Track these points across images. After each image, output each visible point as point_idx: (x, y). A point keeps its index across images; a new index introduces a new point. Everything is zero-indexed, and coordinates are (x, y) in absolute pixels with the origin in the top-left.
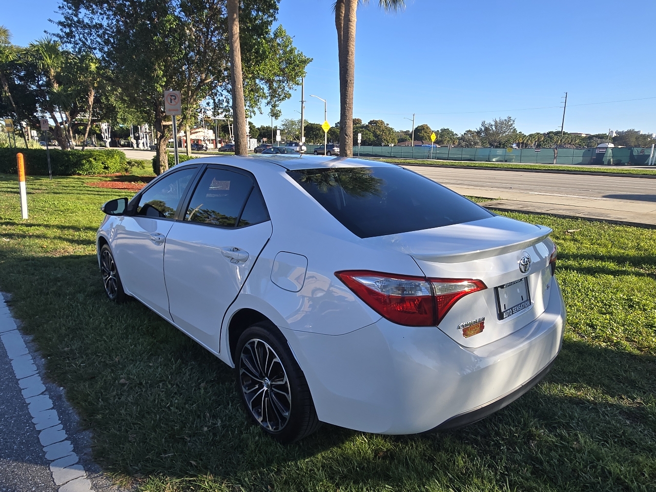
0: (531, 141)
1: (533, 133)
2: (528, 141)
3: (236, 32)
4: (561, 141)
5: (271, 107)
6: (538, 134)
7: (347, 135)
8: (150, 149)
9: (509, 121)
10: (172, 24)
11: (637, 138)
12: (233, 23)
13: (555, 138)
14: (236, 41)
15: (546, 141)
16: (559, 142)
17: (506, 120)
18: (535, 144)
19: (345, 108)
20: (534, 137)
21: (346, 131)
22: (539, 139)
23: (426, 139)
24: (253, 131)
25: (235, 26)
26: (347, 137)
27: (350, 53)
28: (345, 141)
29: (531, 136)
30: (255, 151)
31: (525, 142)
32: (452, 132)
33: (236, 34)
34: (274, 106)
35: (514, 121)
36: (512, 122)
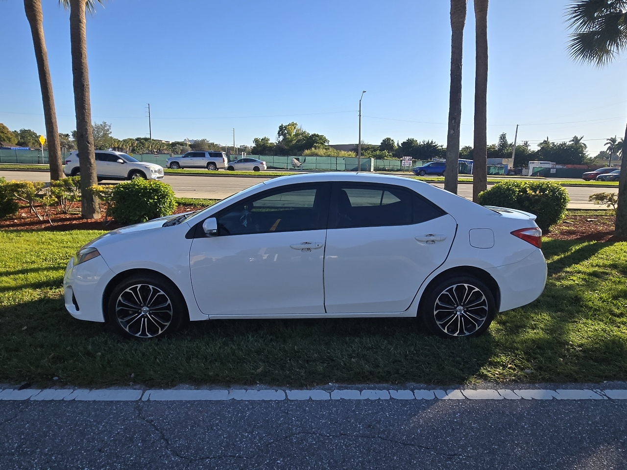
0: (126, 146)
1: (126, 138)
2: (122, 146)
4: (152, 146)
6: (131, 139)
7: (89, 143)
9: (105, 126)
11: (209, 146)
13: (147, 144)
15: (139, 147)
16: (151, 147)
17: (101, 125)
18: (130, 149)
20: (128, 143)
22: (132, 145)
23: (4, 140)
26: (89, 145)
28: (88, 150)
29: (124, 141)
31: (120, 146)
32: (34, 134)
35: (110, 126)
36: (108, 127)
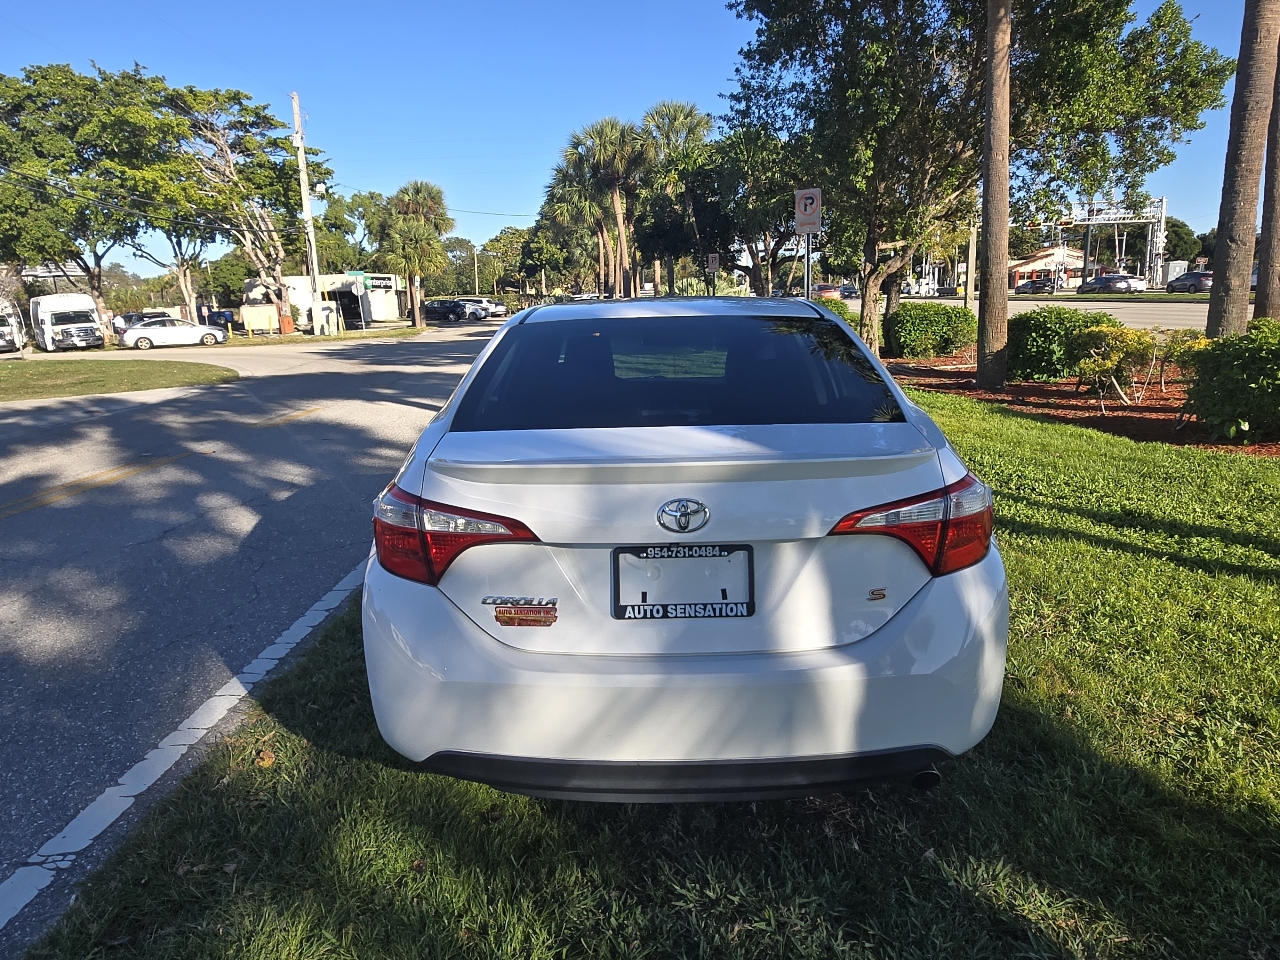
3: (1001, 47)
5: (1124, 190)
7: (1233, 240)
8: (937, 294)
10: (879, 59)
12: (995, 29)
14: (1000, 63)
19: (1235, 172)
21: (1232, 229)
24: (1186, 243)
25: (1001, 35)
26: (1234, 246)
27: (1263, 33)
30: (1170, 289)
33: (1002, 49)
34: (1133, 186)
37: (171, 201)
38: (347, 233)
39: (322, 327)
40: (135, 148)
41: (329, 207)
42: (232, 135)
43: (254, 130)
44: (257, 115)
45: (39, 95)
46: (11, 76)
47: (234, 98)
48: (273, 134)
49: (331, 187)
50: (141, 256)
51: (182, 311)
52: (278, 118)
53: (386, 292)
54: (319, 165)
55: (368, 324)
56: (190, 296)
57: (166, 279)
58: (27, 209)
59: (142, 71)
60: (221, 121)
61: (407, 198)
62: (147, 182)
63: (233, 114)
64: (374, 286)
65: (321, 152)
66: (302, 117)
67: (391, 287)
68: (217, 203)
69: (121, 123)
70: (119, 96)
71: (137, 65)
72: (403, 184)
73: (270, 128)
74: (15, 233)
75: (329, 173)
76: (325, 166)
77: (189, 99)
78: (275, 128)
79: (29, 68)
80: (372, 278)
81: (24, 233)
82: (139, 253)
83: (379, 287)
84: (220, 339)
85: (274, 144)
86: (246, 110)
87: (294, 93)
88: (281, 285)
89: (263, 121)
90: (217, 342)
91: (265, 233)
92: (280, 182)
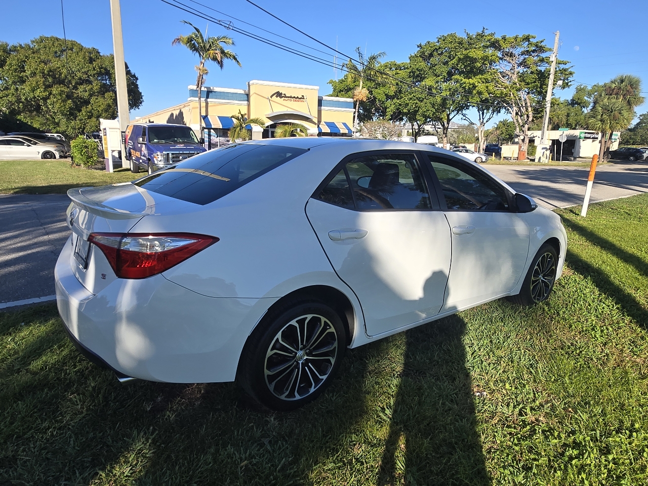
37: (480, 93)
38: (584, 107)
39: (540, 158)
40: (471, 68)
41: (576, 92)
42: (522, 58)
43: (533, 54)
44: (537, 46)
45: (439, 48)
46: (432, 42)
47: (526, 38)
48: (543, 55)
49: (570, 82)
50: (465, 119)
51: (475, 146)
52: (548, 47)
53: (593, 141)
54: (565, 70)
55: (575, 158)
56: (482, 139)
57: (490, 131)
58: (423, 99)
59: (485, 31)
60: (517, 52)
61: (614, 85)
62: (470, 85)
63: (525, 46)
64: (585, 138)
65: (568, 62)
66: (559, 44)
67: (597, 138)
68: (502, 93)
69: (467, 57)
70: (471, 44)
71: (484, 28)
72: (613, 78)
73: (543, 52)
74: (417, 109)
75: (571, 74)
76: (569, 70)
77: (501, 42)
78: (546, 52)
79: (439, 37)
80: (586, 133)
81: (420, 109)
82: (464, 118)
83: (589, 138)
84: (484, 160)
85: (542, 60)
86: (531, 44)
87: (558, 31)
88: (525, 135)
89: (540, 49)
90: (482, 162)
91: (524, 108)
92: (540, 80)
